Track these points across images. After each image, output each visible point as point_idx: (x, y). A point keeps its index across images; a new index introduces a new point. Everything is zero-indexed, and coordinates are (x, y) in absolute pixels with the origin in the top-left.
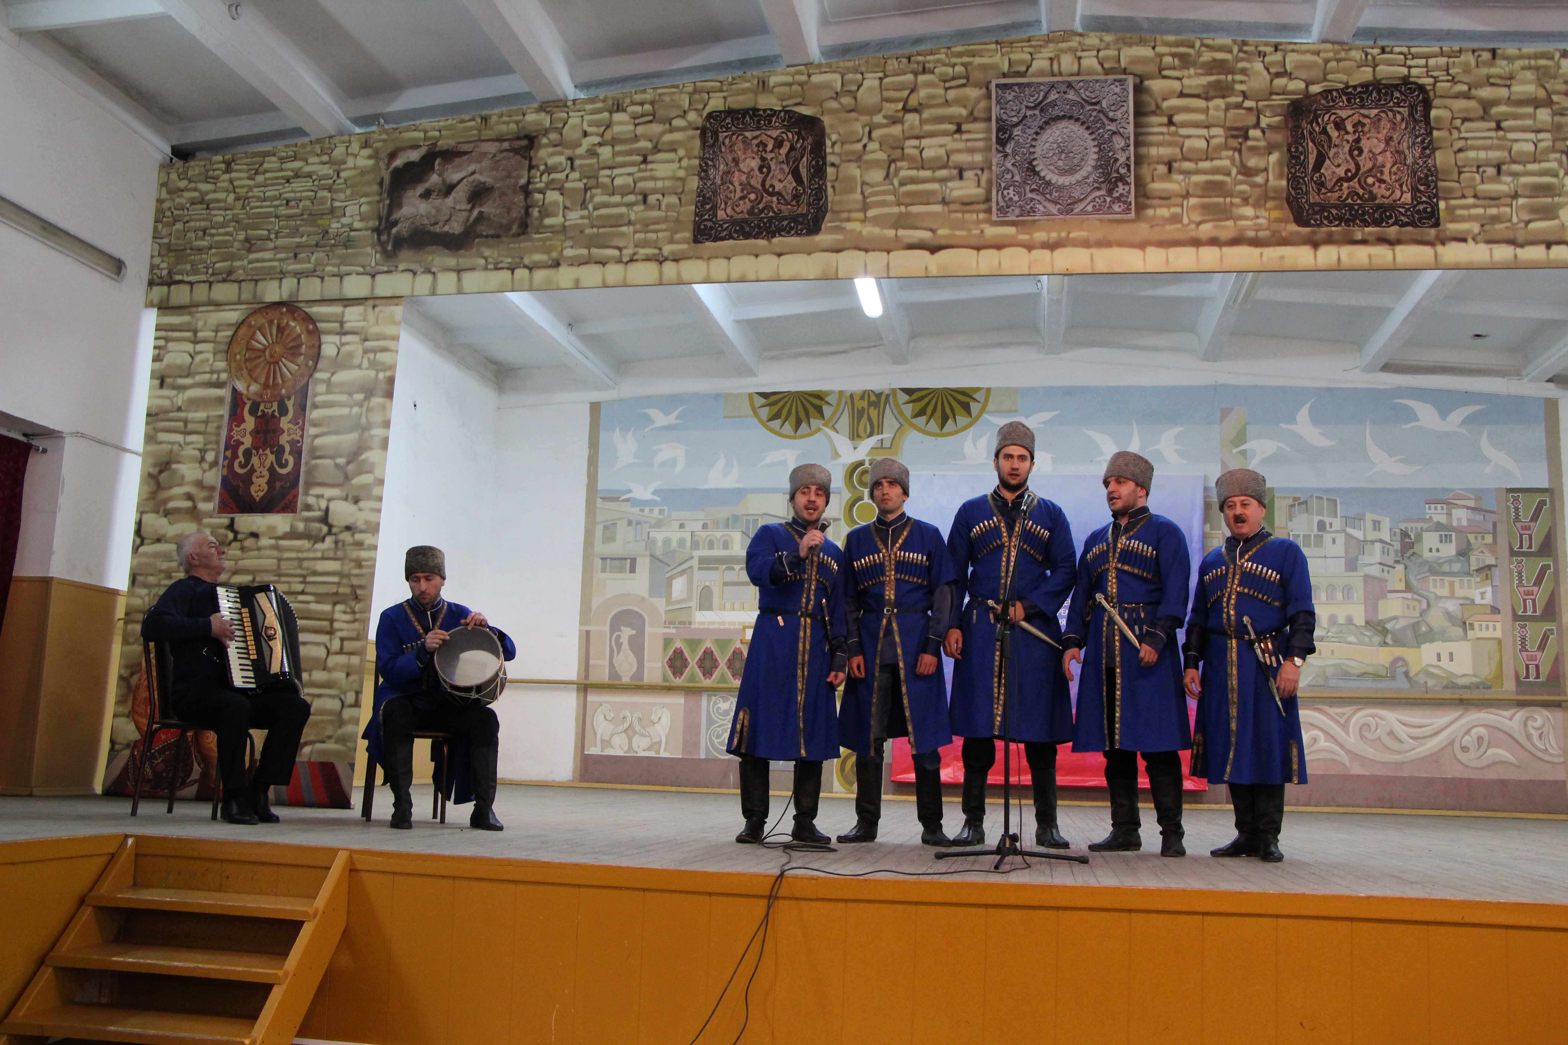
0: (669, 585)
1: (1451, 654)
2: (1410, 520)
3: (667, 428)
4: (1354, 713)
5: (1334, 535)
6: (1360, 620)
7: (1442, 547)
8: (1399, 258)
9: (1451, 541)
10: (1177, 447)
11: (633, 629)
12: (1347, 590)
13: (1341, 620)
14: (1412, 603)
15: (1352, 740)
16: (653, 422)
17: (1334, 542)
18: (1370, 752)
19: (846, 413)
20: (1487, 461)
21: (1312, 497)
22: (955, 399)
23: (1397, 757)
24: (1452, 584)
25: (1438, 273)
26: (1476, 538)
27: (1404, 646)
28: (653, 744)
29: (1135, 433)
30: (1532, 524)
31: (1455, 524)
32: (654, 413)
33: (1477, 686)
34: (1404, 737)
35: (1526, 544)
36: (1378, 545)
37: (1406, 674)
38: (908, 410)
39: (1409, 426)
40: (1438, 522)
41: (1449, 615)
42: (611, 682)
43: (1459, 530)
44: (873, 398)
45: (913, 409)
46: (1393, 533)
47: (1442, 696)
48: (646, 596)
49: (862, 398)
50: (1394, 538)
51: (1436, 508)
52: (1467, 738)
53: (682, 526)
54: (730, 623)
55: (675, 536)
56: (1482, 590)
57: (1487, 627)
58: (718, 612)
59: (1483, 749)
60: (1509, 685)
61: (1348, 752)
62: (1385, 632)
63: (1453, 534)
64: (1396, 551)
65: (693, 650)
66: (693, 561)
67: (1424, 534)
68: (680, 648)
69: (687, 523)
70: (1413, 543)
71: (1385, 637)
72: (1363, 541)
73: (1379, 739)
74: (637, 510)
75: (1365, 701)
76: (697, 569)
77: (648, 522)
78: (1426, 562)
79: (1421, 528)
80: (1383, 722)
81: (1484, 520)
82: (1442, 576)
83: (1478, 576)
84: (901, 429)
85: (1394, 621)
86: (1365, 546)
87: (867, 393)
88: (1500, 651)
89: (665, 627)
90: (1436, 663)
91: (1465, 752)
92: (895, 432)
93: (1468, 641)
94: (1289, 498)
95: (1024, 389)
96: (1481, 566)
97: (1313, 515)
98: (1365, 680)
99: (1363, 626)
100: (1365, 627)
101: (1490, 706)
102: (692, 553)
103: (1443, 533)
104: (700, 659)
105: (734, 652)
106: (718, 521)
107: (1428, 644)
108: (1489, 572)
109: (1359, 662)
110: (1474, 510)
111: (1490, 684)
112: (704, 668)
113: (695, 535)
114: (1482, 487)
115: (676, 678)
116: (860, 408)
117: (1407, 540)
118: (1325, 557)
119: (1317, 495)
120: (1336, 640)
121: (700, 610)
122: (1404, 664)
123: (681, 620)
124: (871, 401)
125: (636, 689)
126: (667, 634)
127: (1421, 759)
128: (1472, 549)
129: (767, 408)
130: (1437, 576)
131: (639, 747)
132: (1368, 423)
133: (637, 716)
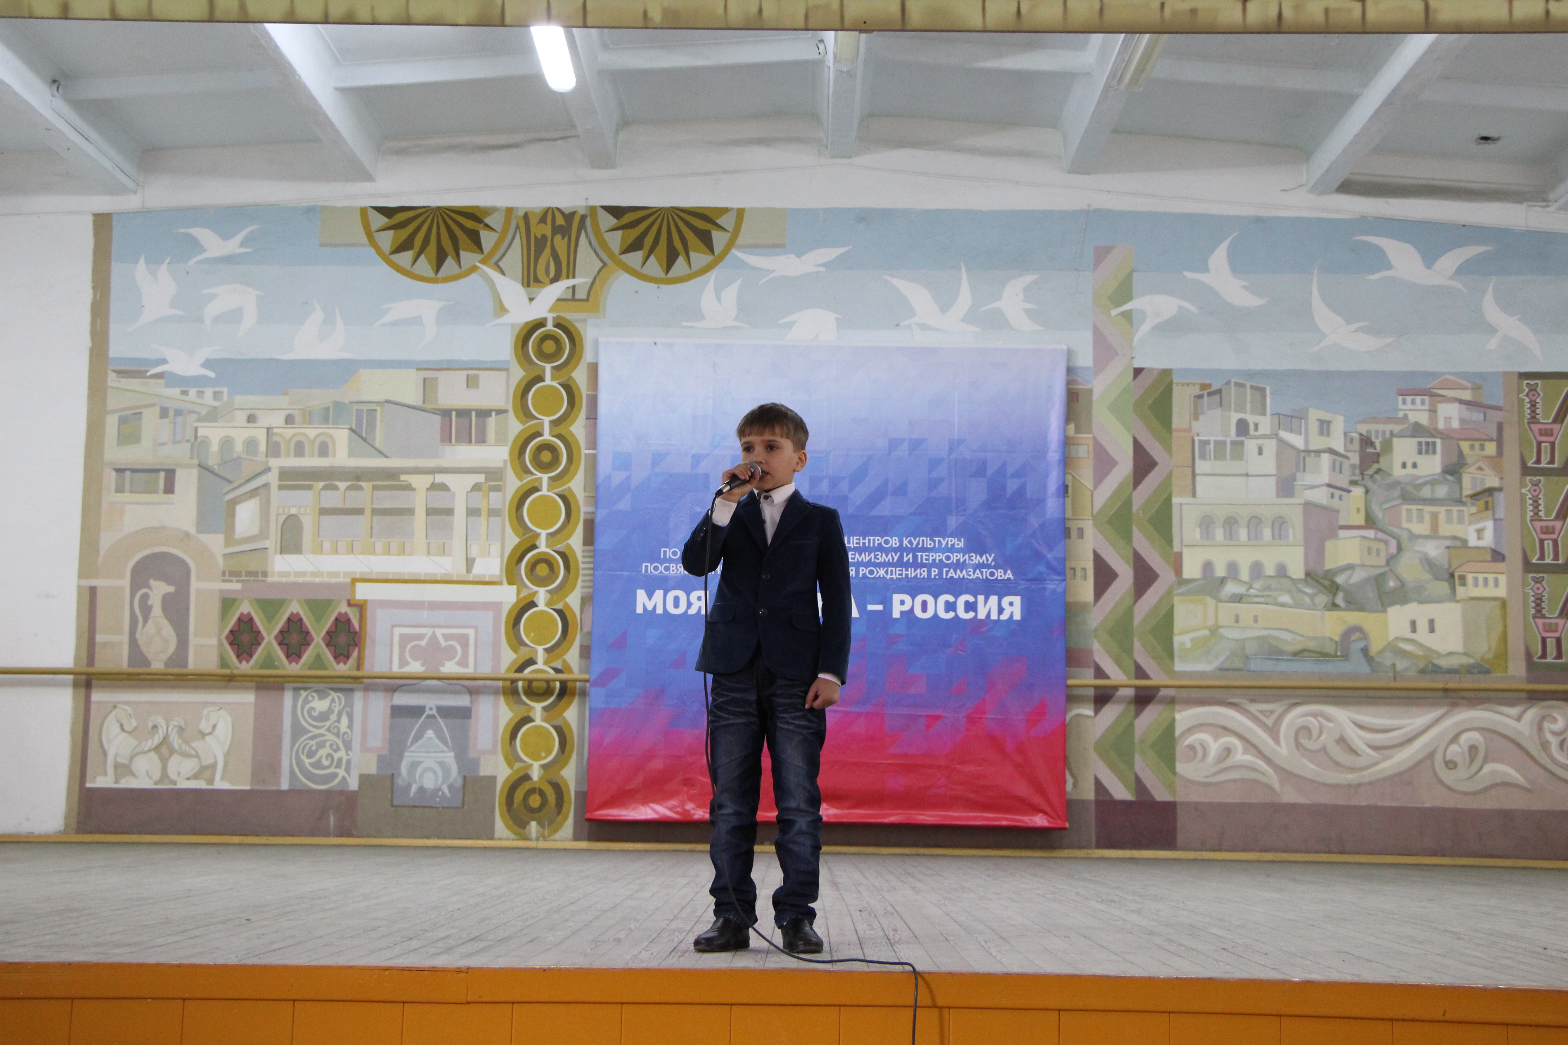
0: (231, 514)
1: (1432, 622)
2: (1375, 420)
3: (229, 260)
4: (1286, 711)
5: (1259, 442)
6: (1297, 571)
7: (1421, 460)
8: (1371, 15)
9: (1434, 452)
10: (1028, 306)
11: (169, 584)
12: (1279, 524)
13: (1270, 570)
14: (1375, 545)
15: (1283, 751)
16: (200, 249)
17: (1260, 452)
18: (1309, 768)
19: (517, 243)
20: (1492, 330)
21: (1228, 383)
22: (688, 224)
23: (1351, 777)
24: (1434, 517)
25: (1430, 38)
26: (1472, 447)
27: (1361, 608)
28: (203, 769)
30: (1556, 427)
31: (1441, 425)
32: (203, 235)
33: (1469, 670)
34: (1362, 747)
35: (1546, 458)
36: (1325, 457)
37: (1365, 651)
38: (615, 240)
40: (1416, 423)
41: (1429, 563)
42: (132, 670)
43: (1447, 436)
44: (560, 221)
45: (623, 239)
46: (1348, 440)
47: (1418, 685)
48: (192, 530)
49: (543, 220)
50: (1350, 447)
51: (1413, 402)
52: (1454, 748)
53: (251, 419)
54: (331, 574)
55: (240, 435)
56: (1479, 525)
57: (1486, 580)
58: (311, 557)
59: (1476, 764)
60: (1517, 668)
61: (1278, 769)
62: (1333, 588)
63: (1438, 441)
64: (1353, 466)
65: (270, 617)
66: (270, 474)
67: (1396, 442)
68: (249, 614)
69: (258, 413)
70: (1378, 455)
71: (1335, 595)
72: (1304, 451)
73: (1324, 749)
74: (176, 392)
75: (1303, 692)
76: (277, 487)
77: (194, 412)
78: (1397, 483)
79: (1391, 432)
80: (1331, 725)
81: (1485, 419)
82: (1421, 505)
83: (1473, 505)
84: (603, 271)
85: (1349, 572)
86: (1307, 459)
87: (550, 213)
88: (1504, 617)
89: (223, 581)
90: (1408, 635)
91: (1451, 769)
92: (594, 275)
93: (1458, 602)
94: (1194, 384)
95: (796, 211)
96: (1478, 489)
97: (1230, 410)
98: (1304, 660)
99: (1301, 580)
100: (1305, 580)
101: (1489, 700)
102: (267, 462)
103: (1423, 440)
104: (281, 632)
105: (337, 619)
106: (310, 412)
107: (1398, 607)
108: (1490, 499)
109: (1296, 633)
110: (1471, 405)
111: (1488, 666)
112: (287, 645)
113: (273, 434)
114: (1483, 370)
115: (240, 662)
116: (539, 236)
117: (1370, 450)
118: (1247, 475)
119: (1236, 381)
120: (1262, 600)
121: (281, 553)
122: (1361, 636)
123: (250, 569)
124: (557, 224)
125: (175, 680)
126: (228, 591)
127: (1385, 779)
128: (1466, 464)
129: (391, 233)
130: (1413, 504)
131: (179, 773)
132: (1316, 272)
133: (176, 723)
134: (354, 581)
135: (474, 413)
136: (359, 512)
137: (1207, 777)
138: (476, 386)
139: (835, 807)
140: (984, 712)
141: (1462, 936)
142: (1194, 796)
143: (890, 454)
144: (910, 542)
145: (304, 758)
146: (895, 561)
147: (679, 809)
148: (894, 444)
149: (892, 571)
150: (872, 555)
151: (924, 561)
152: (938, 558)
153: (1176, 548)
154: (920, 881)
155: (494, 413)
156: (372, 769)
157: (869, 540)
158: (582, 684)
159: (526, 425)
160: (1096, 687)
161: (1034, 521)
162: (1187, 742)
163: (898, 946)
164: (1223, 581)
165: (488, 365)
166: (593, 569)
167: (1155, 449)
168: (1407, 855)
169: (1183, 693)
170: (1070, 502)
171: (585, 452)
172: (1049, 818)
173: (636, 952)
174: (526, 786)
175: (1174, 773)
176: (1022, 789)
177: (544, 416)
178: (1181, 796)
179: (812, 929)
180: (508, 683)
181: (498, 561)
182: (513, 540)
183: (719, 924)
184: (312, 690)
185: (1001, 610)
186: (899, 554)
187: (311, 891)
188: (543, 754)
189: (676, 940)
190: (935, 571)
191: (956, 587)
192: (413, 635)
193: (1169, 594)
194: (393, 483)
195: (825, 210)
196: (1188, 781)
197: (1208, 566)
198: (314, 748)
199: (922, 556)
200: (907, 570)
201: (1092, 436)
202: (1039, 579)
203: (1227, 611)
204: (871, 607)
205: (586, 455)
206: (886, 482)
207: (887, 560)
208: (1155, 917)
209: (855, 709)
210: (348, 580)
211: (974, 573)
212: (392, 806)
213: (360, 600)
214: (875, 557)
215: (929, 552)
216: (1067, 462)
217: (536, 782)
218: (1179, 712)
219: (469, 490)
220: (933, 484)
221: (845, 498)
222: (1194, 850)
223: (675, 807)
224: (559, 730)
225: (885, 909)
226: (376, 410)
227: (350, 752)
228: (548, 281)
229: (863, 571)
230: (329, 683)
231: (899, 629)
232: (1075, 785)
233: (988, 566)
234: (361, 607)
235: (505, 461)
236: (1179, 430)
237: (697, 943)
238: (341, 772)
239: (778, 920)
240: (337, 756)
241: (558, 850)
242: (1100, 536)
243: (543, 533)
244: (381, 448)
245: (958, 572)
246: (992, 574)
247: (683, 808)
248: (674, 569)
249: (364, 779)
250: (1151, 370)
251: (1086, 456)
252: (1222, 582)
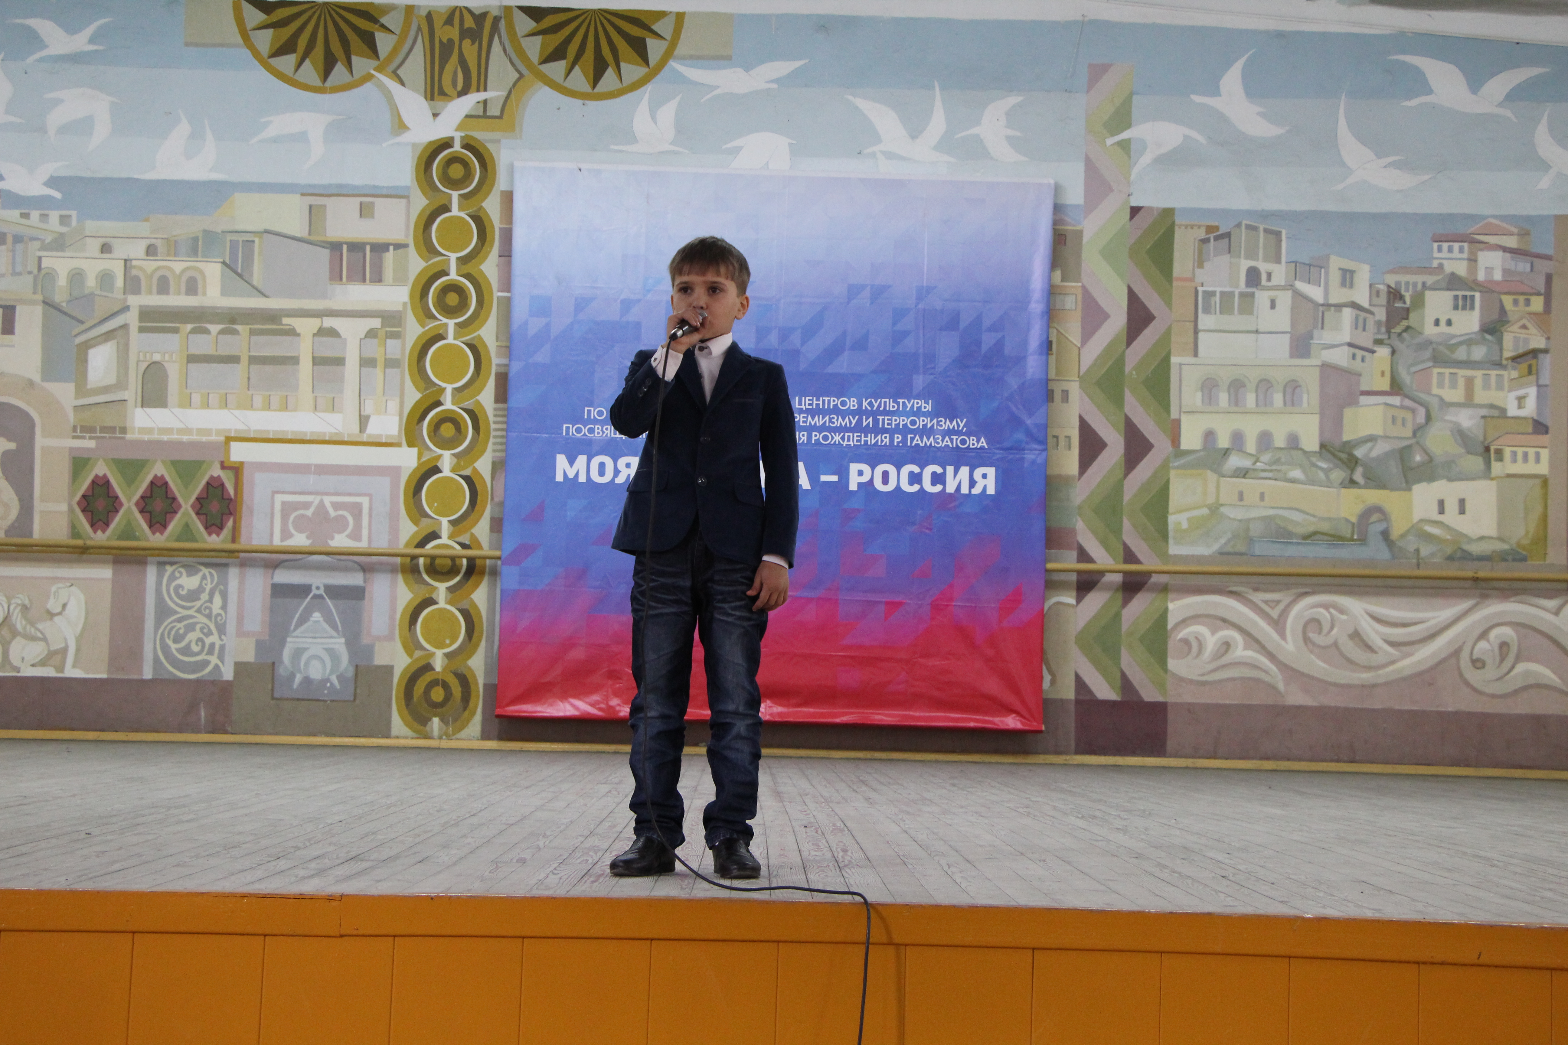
0: (82, 360)
1: (1462, 502)
2: (1404, 269)
3: (75, 58)
4: (1294, 602)
5: (1272, 293)
6: (1310, 442)
7: (1456, 316)
9: (1472, 308)
10: (1010, 132)
11: (9, 439)
12: (1292, 389)
13: (1280, 441)
14: (1400, 414)
15: (1289, 646)
16: (43, 45)
17: (1273, 305)
18: (1317, 666)
19: (419, 47)
20: (1544, 166)
21: (1239, 225)
22: (620, 31)
23: (1365, 677)
24: (1470, 382)
26: (1516, 302)
27: (1382, 486)
28: (51, 654)
29: (938, 103)
31: (1481, 276)
32: (45, 27)
33: (1502, 557)
34: (1378, 642)
36: (1347, 312)
37: (1385, 534)
38: (534, 47)
39: (1414, 103)
40: (1453, 274)
41: (1461, 435)
43: (1487, 289)
44: (469, 23)
45: (543, 46)
46: (1374, 292)
47: (1444, 573)
48: (37, 378)
49: (449, 21)
50: (1376, 301)
51: (1450, 250)
52: (1483, 645)
53: (106, 248)
54: (201, 431)
55: (92, 267)
56: (1521, 392)
57: (1526, 456)
58: (177, 411)
59: (1508, 664)
60: (1558, 555)
61: (1283, 667)
62: (1352, 462)
63: (1477, 295)
64: (1378, 323)
65: (130, 480)
66: (128, 314)
67: (1428, 294)
68: (105, 476)
69: (115, 243)
70: (1408, 310)
71: (1353, 470)
72: (1323, 305)
73: (1335, 644)
74: (14, 214)
75: (1315, 580)
76: (136, 329)
77: (37, 239)
78: (1429, 343)
79: (1424, 284)
80: (1344, 617)
81: (1532, 270)
82: (1452, 368)
83: (1514, 369)
84: (519, 84)
85: (1369, 445)
86: (1327, 314)
87: (457, 13)
88: (1545, 497)
89: (74, 437)
90: (1437, 517)
91: (1478, 668)
92: (509, 88)
93: (1492, 479)
94: (1199, 227)
95: (745, 16)
96: (1521, 351)
97: (1240, 257)
98: (1316, 544)
99: (1316, 452)
100: (1320, 453)
101: (1523, 591)
102: (125, 300)
103: (1460, 293)
104: (142, 497)
105: (208, 483)
106: (176, 241)
107: (1424, 484)
108: (1534, 362)
109: (1308, 514)
110: (1515, 253)
111: (1524, 553)
112: (150, 512)
113: (132, 267)
114: (1533, 213)
115: (95, 532)
116: (445, 40)
117: (1398, 305)
118: (1257, 332)
119: (1248, 223)
120: (1270, 475)
121: (142, 406)
122: (1382, 517)
123: (106, 425)
124: (465, 27)
125: (18, 551)
126: (78, 449)
127: (1404, 679)
128: (1508, 322)
129: (270, 32)
130: (1447, 367)
131: (23, 659)
132: (1343, 97)
133: (19, 602)
134: (229, 439)
135: (368, 248)
136: (233, 359)
137: (1203, 675)
138: (371, 215)
139: (780, 705)
140: (951, 599)
141: (1496, 862)
142: (1188, 697)
143: (848, 303)
144: (870, 404)
145: (170, 642)
146: (852, 426)
147: (603, 706)
148: (854, 291)
149: (849, 436)
150: (827, 418)
151: (886, 426)
152: (901, 423)
153: (1174, 415)
154: (875, 790)
155: (391, 248)
156: (249, 656)
157: (824, 401)
158: (493, 561)
159: (430, 262)
160: (1079, 572)
161: (1013, 382)
162: (1181, 635)
163: (848, 870)
164: (1226, 452)
165: (384, 192)
166: (506, 430)
167: (1152, 301)
168: (1425, 764)
169: (1178, 580)
170: (1054, 361)
171: (497, 294)
172: (1021, 719)
173: (542, 876)
174: (427, 678)
175: (1166, 670)
176: (993, 686)
177: (451, 252)
178: (1172, 695)
179: (748, 851)
180: (408, 559)
181: (397, 419)
182: (413, 396)
183: (639, 844)
184: (181, 564)
185: (972, 483)
186: (857, 417)
187: (169, 799)
188: (448, 641)
189: (590, 861)
190: (898, 438)
191: (922, 456)
192: (298, 503)
193: (1165, 467)
194: (274, 327)
195: (779, 17)
196: (1182, 679)
197: (1210, 436)
198: (181, 631)
199: (883, 420)
200: (866, 436)
201: (1080, 284)
202: (1018, 448)
203: (1230, 487)
204: (824, 478)
205: (498, 298)
206: (844, 334)
207: (843, 424)
208: (1143, 837)
209: (806, 594)
210: (222, 438)
211: (943, 441)
212: (273, 698)
213: (235, 462)
214: (830, 421)
215: (892, 416)
216: (1051, 314)
217: (439, 673)
218: (1172, 601)
219: (363, 337)
220: (898, 337)
221: (796, 353)
222: (1186, 757)
223: (598, 702)
224: (466, 614)
225: (834, 825)
226: (253, 241)
227: (223, 637)
228: (456, 93)
229: (816, 436)
230: (199, 557)
231: (856, 504)
232: (1053, 682)
233: (958, 433)
234: (237, 470)
235: (405, 304)
236: (1180, 279)
237: (614, 866)
238: (214, 660)
239: (710, 839)
240: (208, 641)
241: (462, 750)
242: (1087, 399)
243: (449, 388)
244: (260, 287)
245: (925, 439)
246: (963, 442)
247: (607, 704)
248: (599, 431)
249: (240, 667)
250: (1151, 209)
251: (1074, 308)
252: (1225, 454)
